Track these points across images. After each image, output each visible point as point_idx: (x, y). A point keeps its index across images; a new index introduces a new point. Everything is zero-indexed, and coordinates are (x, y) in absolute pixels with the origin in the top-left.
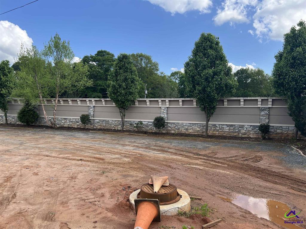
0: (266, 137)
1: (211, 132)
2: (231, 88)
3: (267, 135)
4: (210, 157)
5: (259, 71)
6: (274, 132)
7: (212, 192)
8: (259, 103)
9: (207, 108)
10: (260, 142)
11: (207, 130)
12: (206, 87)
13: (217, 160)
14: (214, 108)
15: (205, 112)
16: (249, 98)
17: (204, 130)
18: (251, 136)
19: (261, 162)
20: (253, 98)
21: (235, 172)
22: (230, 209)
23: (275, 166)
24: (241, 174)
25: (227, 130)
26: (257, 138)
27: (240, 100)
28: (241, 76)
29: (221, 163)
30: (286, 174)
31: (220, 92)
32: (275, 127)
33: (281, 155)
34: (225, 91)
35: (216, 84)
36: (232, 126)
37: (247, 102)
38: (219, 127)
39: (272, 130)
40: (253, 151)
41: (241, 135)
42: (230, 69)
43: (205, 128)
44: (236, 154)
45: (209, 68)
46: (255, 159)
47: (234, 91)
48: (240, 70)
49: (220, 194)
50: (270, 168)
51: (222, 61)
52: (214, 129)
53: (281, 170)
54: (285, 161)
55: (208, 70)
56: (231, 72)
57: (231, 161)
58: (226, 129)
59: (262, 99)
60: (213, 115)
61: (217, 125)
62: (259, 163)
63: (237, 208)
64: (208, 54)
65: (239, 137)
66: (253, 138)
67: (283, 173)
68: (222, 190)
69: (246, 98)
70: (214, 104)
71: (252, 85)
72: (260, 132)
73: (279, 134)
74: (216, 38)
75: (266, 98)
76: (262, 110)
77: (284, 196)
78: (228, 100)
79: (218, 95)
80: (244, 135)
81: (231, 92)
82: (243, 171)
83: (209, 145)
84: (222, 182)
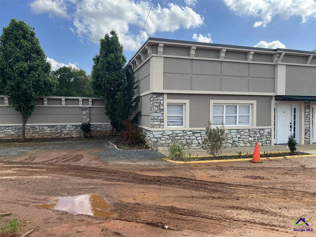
0: (88, 136)
1: (29, 135)
2: (51, 86)
3: (88, 133)
4: (27, 163)
5: (81, 71)
6: (94, 130)
7: (26, 203)
8: (81, 103)
9: (23, 107)
10: (82, 141)
11: (24, 133)
12: (20, 83)
13: (34, 166)
14: (32, 108)
15: (21, 112)
16: (70, 98)
17: (21, 133)
18: (74, 136)
19: (82, 160)
20: (74, 98)
21: (54, 175)
22: (45, 215)
23: (94, 162)
24: (61, 176)
25: (49, 132)
26: (80, 137)
27: (61, 99)
28: (64, 74)
29: (39, 168)
30: (102, 167)
31: (38, 90)
32: (95, 125)
33: (100, 151)
34: (44, 89)
35: (32, 80)
36: (53, 126)
37: (68, 102)
38: (39, 129)
39: (93, 129)
40: (75, 151)
41: (63, 135)
42: (48, 66)
43: (21, 131)
44: (57, 156)
45: (23, 61)
46: (76, 158)
47: (55, 90)
48: (63, 67)
49: (35, 202)
50: (89, 164)
51: (39, 55)
52: (33, 131)
53: (99, 165)
54: (103, 156)
55: (22, 63)
56: (50, 68)
57: (51, 164)
58: (47, 130)
59: (83, 98)
60: (32, 116)
61: (36, 127)
62: (80, 161)
63: (54, 212)
64: (21, 44)
65: (61, 138)
66: (75, 138)
67: (100, 168)
68: (38, 197)
69: (67, 98)
70: (31, 103)
71: (75, 85)
72: (82, 131)
73: (99, 131)
74: (31, 28)
75: (87, 98)
76: (83, 109)
77: (99, 188)
78: (48, 99)
79: (36, 93)
80: (67, 135)
81: (51, 91)
82: (63, 173)
83: (26, 150)
84: (38, 189)
